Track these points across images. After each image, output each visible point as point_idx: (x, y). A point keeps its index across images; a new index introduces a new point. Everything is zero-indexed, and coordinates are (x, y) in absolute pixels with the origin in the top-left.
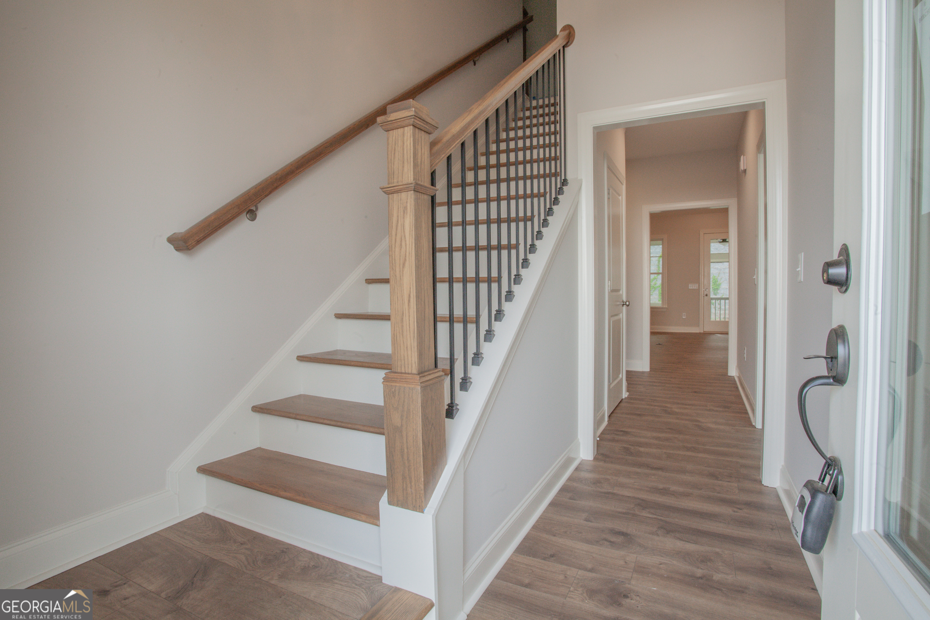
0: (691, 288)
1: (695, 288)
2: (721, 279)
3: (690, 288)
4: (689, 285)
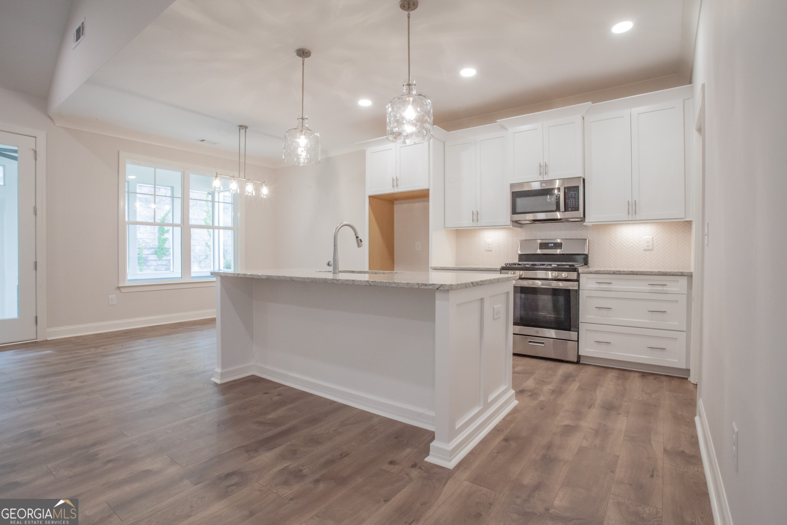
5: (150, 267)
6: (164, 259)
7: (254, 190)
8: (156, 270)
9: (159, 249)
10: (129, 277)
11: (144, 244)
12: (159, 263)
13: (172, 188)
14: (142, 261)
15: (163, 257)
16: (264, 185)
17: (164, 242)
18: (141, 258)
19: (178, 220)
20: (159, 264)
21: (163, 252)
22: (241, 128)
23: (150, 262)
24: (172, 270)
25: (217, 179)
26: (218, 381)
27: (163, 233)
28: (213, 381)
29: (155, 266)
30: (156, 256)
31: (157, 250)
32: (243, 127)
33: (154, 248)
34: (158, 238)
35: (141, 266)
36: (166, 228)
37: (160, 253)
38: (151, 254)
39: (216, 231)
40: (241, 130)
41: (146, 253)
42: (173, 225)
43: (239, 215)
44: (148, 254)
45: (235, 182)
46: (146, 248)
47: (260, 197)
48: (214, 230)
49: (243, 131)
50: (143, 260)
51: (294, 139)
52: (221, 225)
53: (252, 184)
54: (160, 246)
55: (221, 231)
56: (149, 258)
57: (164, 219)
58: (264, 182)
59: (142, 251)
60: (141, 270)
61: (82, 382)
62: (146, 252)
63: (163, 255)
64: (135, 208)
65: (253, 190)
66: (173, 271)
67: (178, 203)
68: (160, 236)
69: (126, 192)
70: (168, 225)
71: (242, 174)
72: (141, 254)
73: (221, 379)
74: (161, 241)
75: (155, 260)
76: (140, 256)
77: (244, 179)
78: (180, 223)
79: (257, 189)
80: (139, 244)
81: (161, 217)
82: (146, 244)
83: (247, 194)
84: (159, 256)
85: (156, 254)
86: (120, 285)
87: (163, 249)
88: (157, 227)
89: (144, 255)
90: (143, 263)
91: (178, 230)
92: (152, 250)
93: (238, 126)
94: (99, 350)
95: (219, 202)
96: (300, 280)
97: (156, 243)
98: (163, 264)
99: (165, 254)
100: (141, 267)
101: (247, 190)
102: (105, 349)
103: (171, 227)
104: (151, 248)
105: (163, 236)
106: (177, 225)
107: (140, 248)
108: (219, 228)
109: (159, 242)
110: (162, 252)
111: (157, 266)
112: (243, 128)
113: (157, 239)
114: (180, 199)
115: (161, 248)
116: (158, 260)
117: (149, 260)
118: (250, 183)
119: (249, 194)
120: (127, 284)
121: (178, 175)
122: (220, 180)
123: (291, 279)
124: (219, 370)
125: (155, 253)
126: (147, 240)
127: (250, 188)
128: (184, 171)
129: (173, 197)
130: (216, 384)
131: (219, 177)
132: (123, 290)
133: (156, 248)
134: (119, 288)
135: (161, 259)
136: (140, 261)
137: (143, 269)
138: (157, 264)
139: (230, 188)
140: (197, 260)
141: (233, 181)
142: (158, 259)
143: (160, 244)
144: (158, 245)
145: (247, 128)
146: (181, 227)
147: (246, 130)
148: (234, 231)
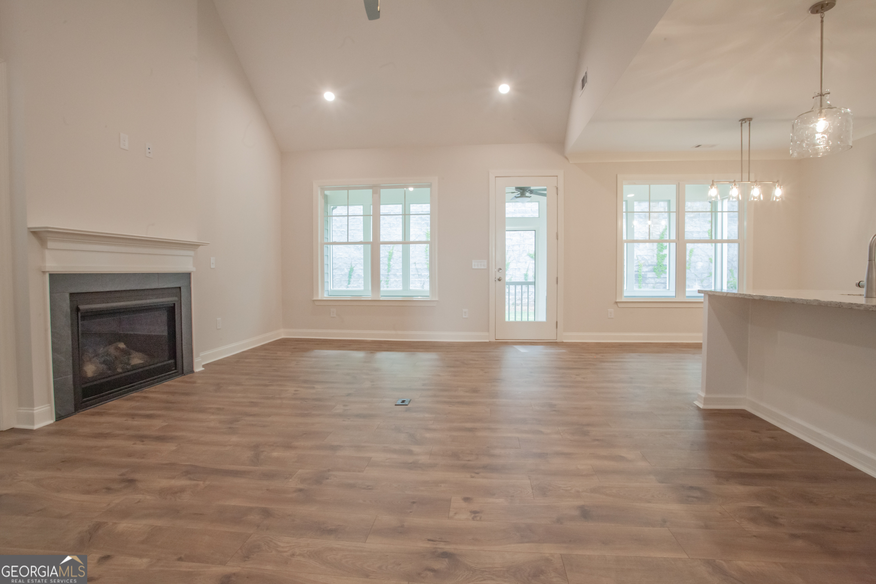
0: (476, 267)
1: (483, 267)
2: (510, 257)
3: (473, 267)
4: (473, 263)
5: (649, 285)
6: (662, 276)
7: (762, 194)
8: (654, 288)
9: (658, 266)
10: (625, 294)
11: (643, 261)
12: (658, 280)
13: (669, 201)
14: (641, 279)
15: (661, 274)
16: (778, 185)
17: (662, 258)
18: (640, 275)
19: (673, 237)
20: (657, 282)
21: (662, 269)
22: (744, 122)
23: (649, 279)
24: (667, 288)
25: (714, 188)
26: (701, 406)
27: (662, 249)
28: (696, 405)
29: (653, 284)
30: (654, 273)
31: (656, 267)
32: (746, 120)
33: (652, 265)
34: (657, 255)
35: (640, 283)
36: (665, 244)
37: (659, 271)
38: (649, 272)
39: (719, 245)
40: (743, 124)
41: (645, 271)
42: (670, 241)
43: (745, 224)
44: (646, 272)
45: (736, 187)
46: (645, 265)
47: (771, 200)
48: (717, 244)
49: (746, 125)
50: (642, 277)
51: (808, 125)
52: (725, 238)
53: (759, 186)
54: (659, 263)
55: (725, 245)
56: (648, 275)
57: (663, 234)
58: (778, 181)
59: (641, 268)
60: (639, 287)
61: (584, 378)
62: (645, 269)
63: (662, 272)
64: (632, 227)
65: (760, 194)
66: (669, 290)
67: (673, 216)
68: (659, 252)
69: (624, 212)
70: (666, 241)
71: (745, 175)
72: (640, 271)
73: (704, 404)
74: (660, 257)
75: (654, 278)
76: (639, 273)
77: (749, 181)
78: (675, 239)
79: (767, 192)
80: (638, 261)
81: (660, 232)
82: (645, 261)
83: (752, 199)
84: (657, 273)
85: (655, 272)
86: (618, 300)
87: (662, 266)
88: (655, 244)
89: (643, 272)
90: (642, 280)
91: (673, 245)
92: (651, 268)
93: (740, 121)
94: (599, 356)
95: (722, 212)
96: (803, 303)
97: (655, 260)
98: (661, 282)
99: (664, 272)
100: (639, 285)
101: (752, 194)
102: (602, 356)
103: (668, 244)
104: (649, 265)
105: (662, 252)
106: (673, 241)
107: (639, 265)
108: (722, 241)
109: (657, 259)
110: (660, 269)
111: (655, 284)
112: (745, 122)
113: (655, 255)
114: (675, 213)
115: (659, 265)
116: (657, 278)
117: (648, 277)
118: (756, 185)
119: (756, 200)
120: (624, 300)
121: (673, 188)
122: (717, 187)
123: (791, 301)
124: (703, 395)
125: (653, 270)
126: (645, 257)
127: (756, 192)
128: (679, 183)
129: (669, 212)
130: (698, 408)
131: (715, 185)
132: (620, 305)
133: (654, 265)
134: (616, 303)
135: (659, 277)
136: (639, 279)
137: (641, 287)
138: (656, 282)
139: (730, 195)
140: (699, 279)
141: (734, 187)
142: (656, 276)
143: (658, 261)
144: (656, 262)
145: (752, 120)
146: (676, 243)
147: (750, 123)
148: (739, 244)
